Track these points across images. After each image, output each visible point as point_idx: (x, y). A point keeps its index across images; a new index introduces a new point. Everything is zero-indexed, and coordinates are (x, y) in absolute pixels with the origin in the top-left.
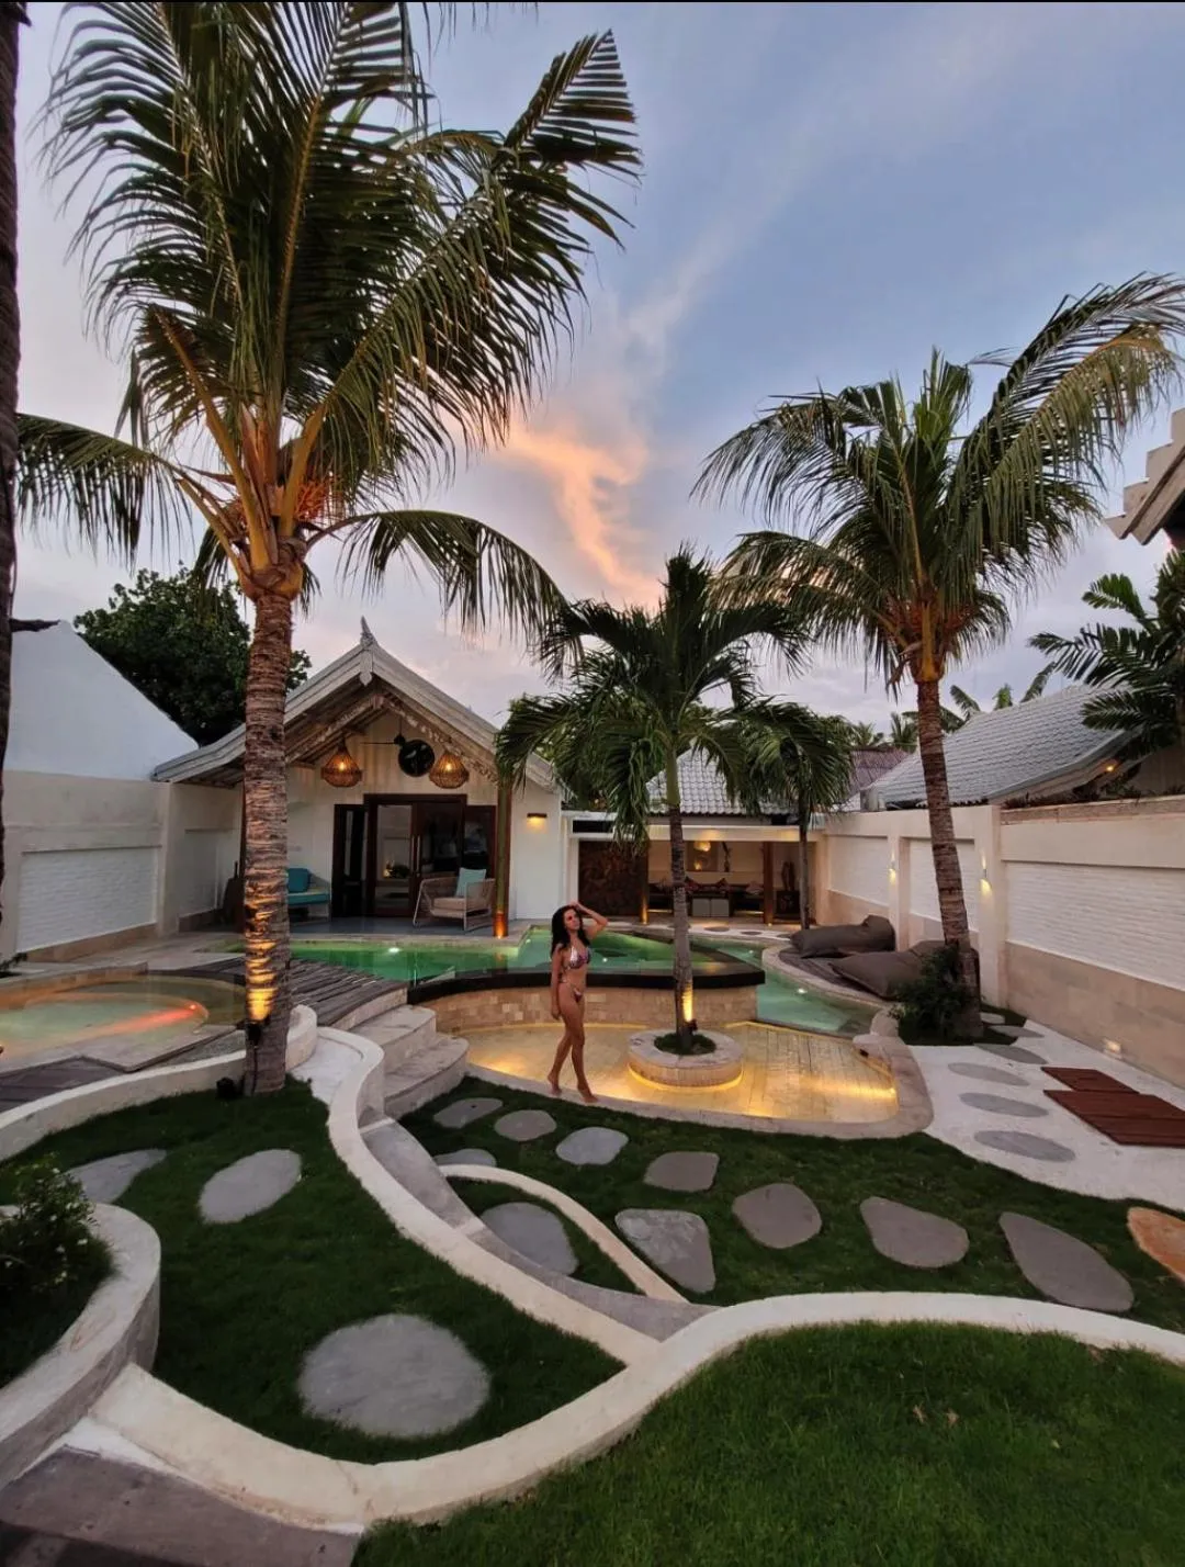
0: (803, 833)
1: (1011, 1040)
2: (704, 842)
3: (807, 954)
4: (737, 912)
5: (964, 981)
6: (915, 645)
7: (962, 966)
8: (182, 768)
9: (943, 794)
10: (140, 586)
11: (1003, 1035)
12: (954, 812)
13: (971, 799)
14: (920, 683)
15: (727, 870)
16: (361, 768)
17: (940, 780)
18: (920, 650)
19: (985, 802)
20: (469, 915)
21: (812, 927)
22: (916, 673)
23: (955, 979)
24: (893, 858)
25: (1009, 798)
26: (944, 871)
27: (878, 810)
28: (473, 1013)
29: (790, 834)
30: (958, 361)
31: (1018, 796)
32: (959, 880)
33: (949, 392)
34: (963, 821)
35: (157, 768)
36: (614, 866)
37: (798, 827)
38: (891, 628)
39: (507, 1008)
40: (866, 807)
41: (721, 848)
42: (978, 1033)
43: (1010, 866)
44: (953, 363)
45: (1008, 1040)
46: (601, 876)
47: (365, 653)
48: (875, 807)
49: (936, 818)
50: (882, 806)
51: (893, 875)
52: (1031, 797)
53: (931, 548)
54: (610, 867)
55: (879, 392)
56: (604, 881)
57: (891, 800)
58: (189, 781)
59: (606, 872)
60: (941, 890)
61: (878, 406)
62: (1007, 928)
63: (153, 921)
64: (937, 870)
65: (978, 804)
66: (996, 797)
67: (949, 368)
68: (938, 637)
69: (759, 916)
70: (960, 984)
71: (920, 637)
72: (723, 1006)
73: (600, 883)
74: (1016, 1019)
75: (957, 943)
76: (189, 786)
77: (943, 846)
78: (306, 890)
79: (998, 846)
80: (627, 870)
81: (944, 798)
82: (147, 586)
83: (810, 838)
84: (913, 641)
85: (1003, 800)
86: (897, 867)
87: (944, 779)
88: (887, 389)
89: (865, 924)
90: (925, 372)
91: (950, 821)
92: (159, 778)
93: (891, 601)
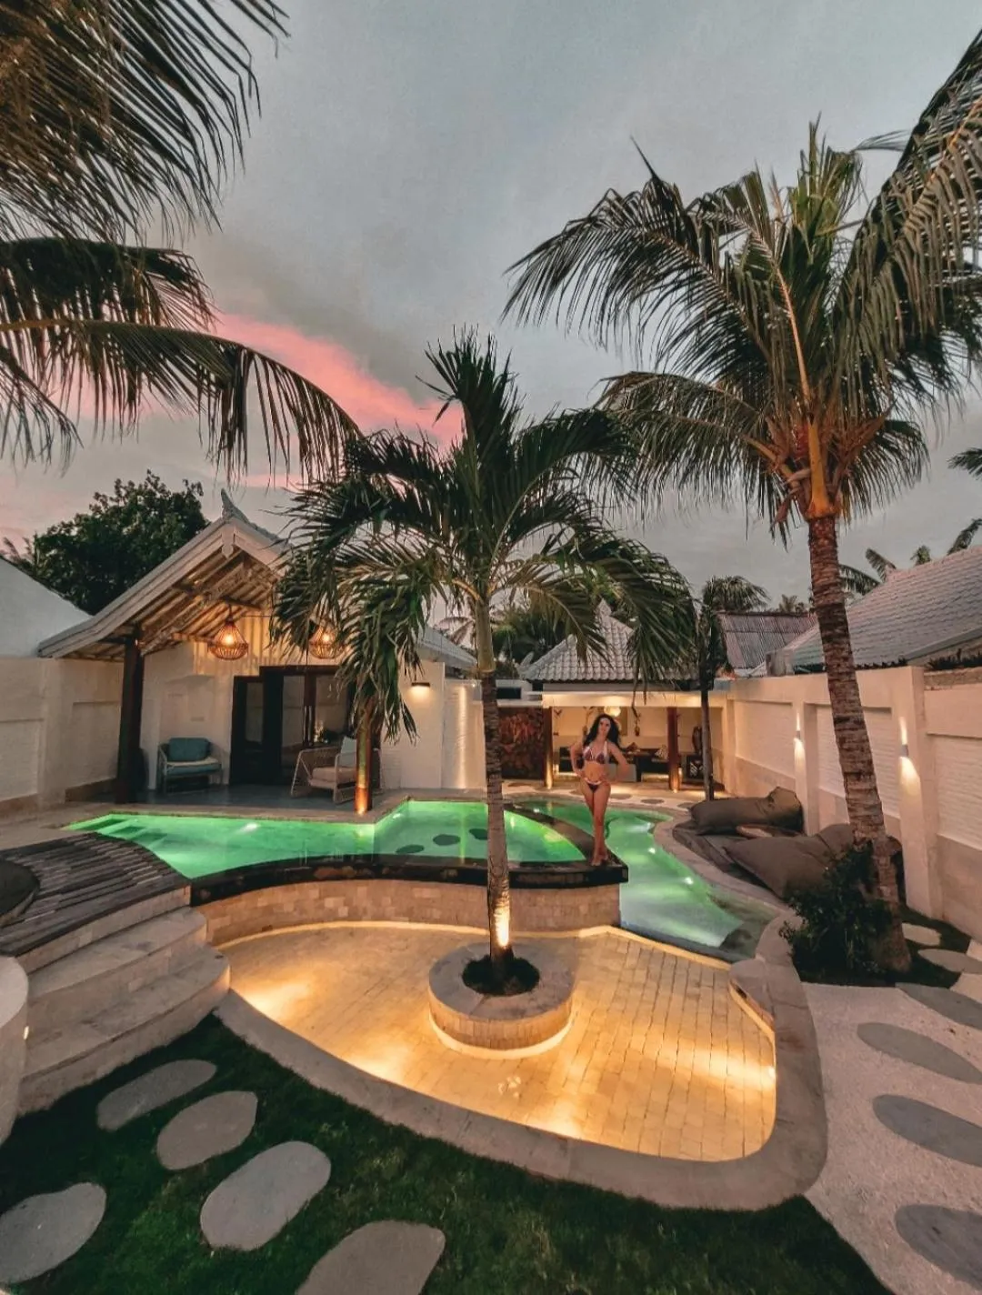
0: (705, 699)
1: (951, 978)
2: (615, 707)
3: (703, 831)
4: (645, 776)
5: (881, 893)
6: (802, 473)
7: (877, 875)
8: (64, 644)
9: (844, 654)
10: (118, 493)
11: (939, 969)
12: (860, 676)
13: (885, 661)
14: (811, 522)
15: (637, 734)
16: (248, 641)
17: (840, 636)
18: (809, 478)
19: (903, 663)
20: (339, 786)
21: (717, 795)
22: (804, 509)
23: (869, 890)
24: (798, 728)
25: (935, 657)
26: (849, 750)
27: (784, 674)
28: (289, 908)
29: (694, 701)
30: (842, 146)
31: (945, 654)
32: (870, 762)
33: (834, 182)
34: (871, 687)
35: (41, 644)
36: (523, 732)
37: (700, 692)
38: (773, 457)
39: (330, 903)
40: (772, 672)
41: (630, 713)
42: (902, 964)
43: (939, 742)
44: (837, 149)
45: (945, 978)
46: (512, 742)
47: (227, 525)
48: (782, 670)
49: (837, 684)
50: (789, 669)
51: (799, 748)
52: (964, 656)
53: (819, 361)
54: (518, 732)
55: (744, 188)
56: (512, 746)
57: (797, 663)
58: (67, 657)
59: (515, 737)
60: (846, 775)
61: (744, 204)
62: (938, 819)
63: (33, 792)
64: (841, 749)
65: (894, 665)
66: (918, 657)
67: (832, 156)
68: (831, 462)
69: (663, 781)
70: (876, 897)
71: (808, 464)
72: (577, 909)
73: (509, 748)
74: (955, 939)
75: (870, 843)
76: (68, 660)
77: (847, 719)
78: (204, 758)
79: (921, 717)
80: (535, 734)
81: (846, 659)
82: (123, 492)
83: (712, 703)
84: (800, 468)
85: (927, 660)
86: (802, 735)
87: (846, 634)
88: (753, 181)
89: (770, 798)
90: (802, 154)
91: (855, 687)
92: (44, 653)
93: (771, 426)
